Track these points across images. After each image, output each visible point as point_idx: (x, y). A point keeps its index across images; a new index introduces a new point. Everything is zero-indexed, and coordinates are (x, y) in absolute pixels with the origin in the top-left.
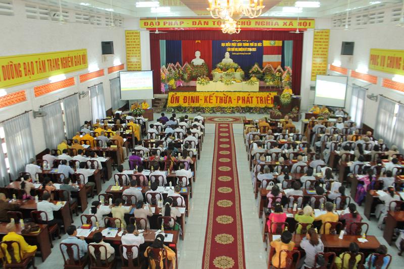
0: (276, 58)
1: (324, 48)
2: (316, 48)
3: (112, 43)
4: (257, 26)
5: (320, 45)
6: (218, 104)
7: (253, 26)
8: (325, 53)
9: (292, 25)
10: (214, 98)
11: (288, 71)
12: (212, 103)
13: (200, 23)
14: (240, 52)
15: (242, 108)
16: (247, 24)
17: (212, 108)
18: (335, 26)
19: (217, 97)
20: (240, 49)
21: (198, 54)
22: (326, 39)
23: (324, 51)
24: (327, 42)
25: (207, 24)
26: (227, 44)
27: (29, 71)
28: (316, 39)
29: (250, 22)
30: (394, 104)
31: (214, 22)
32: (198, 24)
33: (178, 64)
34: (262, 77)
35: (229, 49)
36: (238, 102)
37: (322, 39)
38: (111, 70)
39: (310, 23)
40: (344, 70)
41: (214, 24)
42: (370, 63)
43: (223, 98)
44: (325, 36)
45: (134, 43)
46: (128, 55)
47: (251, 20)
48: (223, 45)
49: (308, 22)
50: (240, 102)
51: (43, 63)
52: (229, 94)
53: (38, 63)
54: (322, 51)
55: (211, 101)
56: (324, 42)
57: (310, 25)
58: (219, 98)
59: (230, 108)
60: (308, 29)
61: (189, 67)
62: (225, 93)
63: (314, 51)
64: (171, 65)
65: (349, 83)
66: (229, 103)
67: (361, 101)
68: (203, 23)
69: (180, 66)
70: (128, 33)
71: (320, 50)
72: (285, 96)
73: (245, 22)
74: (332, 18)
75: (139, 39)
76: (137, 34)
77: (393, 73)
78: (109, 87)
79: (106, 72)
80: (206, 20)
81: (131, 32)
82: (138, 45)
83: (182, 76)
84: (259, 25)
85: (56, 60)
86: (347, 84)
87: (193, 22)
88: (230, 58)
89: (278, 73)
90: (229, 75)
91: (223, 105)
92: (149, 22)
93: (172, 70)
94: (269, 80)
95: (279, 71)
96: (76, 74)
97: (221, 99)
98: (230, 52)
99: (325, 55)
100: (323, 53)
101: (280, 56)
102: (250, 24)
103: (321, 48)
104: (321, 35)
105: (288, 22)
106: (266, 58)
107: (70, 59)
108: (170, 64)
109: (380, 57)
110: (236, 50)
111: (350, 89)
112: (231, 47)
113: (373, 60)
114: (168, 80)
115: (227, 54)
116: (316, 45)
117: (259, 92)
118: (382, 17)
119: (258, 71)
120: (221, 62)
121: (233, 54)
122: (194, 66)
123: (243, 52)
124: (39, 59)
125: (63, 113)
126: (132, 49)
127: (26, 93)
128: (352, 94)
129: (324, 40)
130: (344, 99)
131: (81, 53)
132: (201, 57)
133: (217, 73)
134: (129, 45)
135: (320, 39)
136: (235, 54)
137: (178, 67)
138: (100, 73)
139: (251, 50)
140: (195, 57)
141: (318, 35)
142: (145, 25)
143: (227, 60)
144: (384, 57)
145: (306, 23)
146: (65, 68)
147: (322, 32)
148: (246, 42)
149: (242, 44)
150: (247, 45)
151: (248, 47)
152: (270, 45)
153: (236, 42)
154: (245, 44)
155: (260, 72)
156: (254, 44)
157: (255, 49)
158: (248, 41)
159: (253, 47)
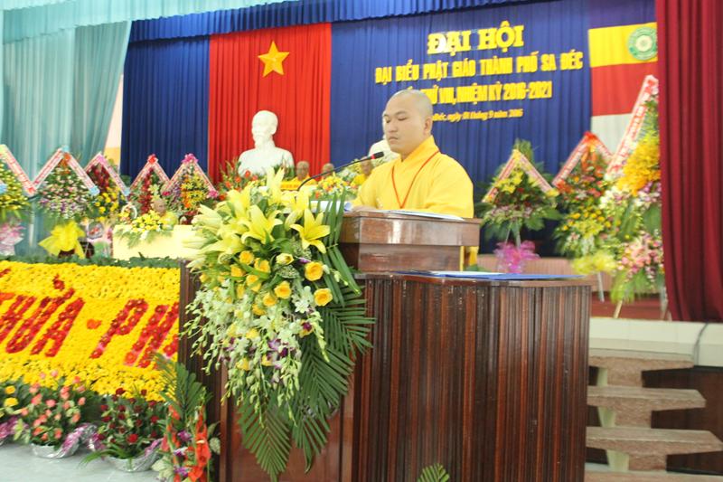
14: (467, 107)
20: (467, 94)
21: (264, 123)
26: (398, 69)
33: (153, 165)
34: (551, 225)
48: (382, 75)
69: (163, 176)
94: (588, 241)
112: (421, 84)
123: (482, 106)
132: (279, 140)
139: (521, 96)
148: (498, 53)
149: (478, 67)
150: (504, 66)
151: (504, 79)
152: (631, 60)
153: (445, 57)
154: (491, 67)
155: (538, 192)
156: (540, 64)
157: (548, 85)
158: (505, 46)
159: (539, 75)
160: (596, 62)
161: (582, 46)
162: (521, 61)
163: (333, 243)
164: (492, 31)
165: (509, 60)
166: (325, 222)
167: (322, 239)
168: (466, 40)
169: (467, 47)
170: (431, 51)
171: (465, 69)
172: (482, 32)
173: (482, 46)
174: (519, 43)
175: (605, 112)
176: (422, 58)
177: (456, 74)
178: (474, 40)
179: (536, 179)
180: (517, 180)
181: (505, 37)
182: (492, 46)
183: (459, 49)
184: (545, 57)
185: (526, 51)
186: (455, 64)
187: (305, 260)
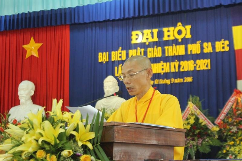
14: (157, 76)
26: (113, 53)
48: (103, 57)
123: (166, 76)
139: (191, 68)
148: (175, 42)
149: (163, 51)
151: (180, 58)
153: (143, 45)
154: (171, 51)
156: (202, 48)
157: (208, 61)
158: (180, 38)
159: (202, 56)
160: (238, 46)
161: (229, 37)
162: (190, 47)
163: (97, 143)
164: (171, 29)
165: (183, 47)
166: (91, 130)
167: (90, 141)
168: (155, 35)
169: (156, 39)
170: (134, 41)
171: (155, 52)
172: (165, 30)
173: (166, 38)
174: (189, 36)
176: (128, 46)
177: (150, 55)
178: (160, 34)
179: (204, 120)
180: (192, 121)
181: (180, 32)
182: (172, 38)
183: (151, 40)
184: (205, 44)
185: (193, 41)
186: (149, 50)
187: (79, 154)
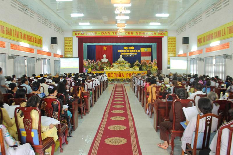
0: (148, 58)
1: (173, 47)
2: (169, 47)
3: (57, 39)
4: (137, 35)
5: (171, 45)
6: (116, 77)
7: (134, 34)
8: (174, 49)
9: (156, 34)
10: (113, 75)
11: (155, 60)
12: (112, 77)
13: (106, 33)
14: (128, 55)
15: (129, 79)
16: (131, 34)
17: (112, 79)
18: (178, 34)
19: (115, 74)
20: (128, 54)
21: (105, 56)
22: (174, 42)
23: (174, 48)
24: (175, 43)
25: (110, 34)
26: (121, 51)
27: (9, 33)
28: (169, 42)
29: (133, 33)
30: (213, 58)
31: (113, 33)
32: (105, 34)
33: (93, 61)
35: (122, 54)
36: (127, 76)
37: (172, 42)
38: (55, 55)
39: (165, 33)
40: (185, 55)
41: (113, 34)
42: (198, 44)
43: (119, 74)
44: (174, 40)
45: (69, 45)
46: (65, 51)
47: (133, 32)
48: (119, 51)
49: (164, 32)
50: (128, 76)
51: (18, 32)
52: (122, 72)
53: (14, 31)
54: (173, 48)
55: (112, 76)
56: (173, 43)
57: (165, 34)
58: (116, 75)
59: (123, 79)
60: (164, 37)
61: (100, 62)
62: (120, 72)
63: (168, 48)
64: (89, 61)
65: (188, 60)
66: (122, 77)
67: (195, 65)
68: (107, 33)
70: (66, 39)
71: (171, 48)
72: (154, 69)
73: (130, 33)
74: (177, 31)
75: (72, 42)
76: (71, 39)
77: (210, 43)
78: (53, 64)
79: (52, 55)
80: (109, 32)
81: (68, 38)
82: (71, 45)
83: (96, 67)
84: (138, 34)
85: (25, 35)
86: (187, 61)
87: (102, 33)
88: (123, 58)
89: (149, 64)
90: (122, 65)
91: (119, 78)
92: (78, 33)
93: (90, 63)
94: (144, 69)
95: (150, 64)
96: (35, 48)
97: (118, 75)
98: (123, 55)
99: (174, 50)
100: (173, 49)
101: (151, 57)
102: (133, 34)
103: (172, 47)
104: (171, 40)
105: (153, 33)
106: (143, 58)
107: (32, 38)
108: (89, 59)
109: (203, 38)
110: (126, 54)
111: (189, 63)
112: (123, 52)
113: (199, 41)
114: (88, 68)
115: (121, 56)
116: (169, 45)
117: (139, 71)
118: (201, 18)
119: (138, 64)
120: (118, 60)
121: (124, 56)
122: (102, 62)
123: (130, 55)
124: (15, 29)
125: (26, 66)
126: (68, 48)
127: (5, 44)
128: (190, 64)
129: (173, 42)
130: (186, 69)
131: (39, 38)
132: (106, 58)
133: (115, 65)
134: (66, 45)
135: (171, 42)
136: (125, 56)
137: (93, 63)
138: (49, 54)
139: (134, 54)
140: (103, 58)
141: (170, 40)
142: (75, 34)
143: (121, 59)
144: (205, 37)
145: (163, 33)
146: (29, 41)
147: (172, 38)
148: (131, 50)
150: (132, 51)
151: (132, 52)
152: (145, 51)
153: (126, 50)
154: (131, 51)
155: (139, 65)
157: (137, 53)
158: (132, 49)
159: (136, 52)
160: (141, 51)
161: (140, 50)
162: (134, 51)
164: (131, 47)
170: (124, 49)
171: (128, 51)
175: (143, 56)
176: (123, 50)
177: (127, 51)
178: (129, 48)
184: (136, 50)
185: (134, 50)
